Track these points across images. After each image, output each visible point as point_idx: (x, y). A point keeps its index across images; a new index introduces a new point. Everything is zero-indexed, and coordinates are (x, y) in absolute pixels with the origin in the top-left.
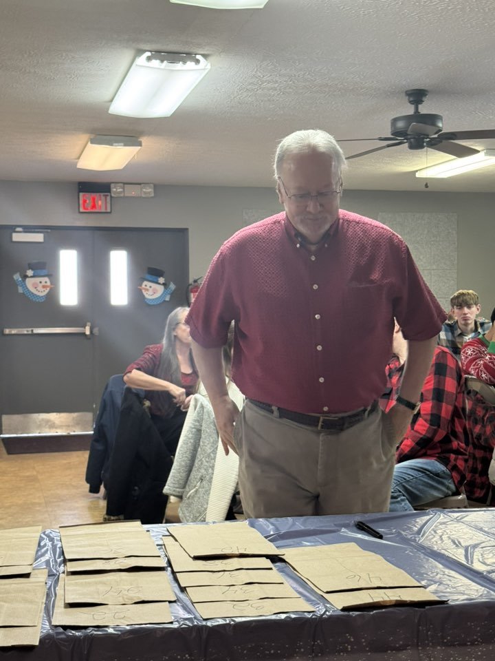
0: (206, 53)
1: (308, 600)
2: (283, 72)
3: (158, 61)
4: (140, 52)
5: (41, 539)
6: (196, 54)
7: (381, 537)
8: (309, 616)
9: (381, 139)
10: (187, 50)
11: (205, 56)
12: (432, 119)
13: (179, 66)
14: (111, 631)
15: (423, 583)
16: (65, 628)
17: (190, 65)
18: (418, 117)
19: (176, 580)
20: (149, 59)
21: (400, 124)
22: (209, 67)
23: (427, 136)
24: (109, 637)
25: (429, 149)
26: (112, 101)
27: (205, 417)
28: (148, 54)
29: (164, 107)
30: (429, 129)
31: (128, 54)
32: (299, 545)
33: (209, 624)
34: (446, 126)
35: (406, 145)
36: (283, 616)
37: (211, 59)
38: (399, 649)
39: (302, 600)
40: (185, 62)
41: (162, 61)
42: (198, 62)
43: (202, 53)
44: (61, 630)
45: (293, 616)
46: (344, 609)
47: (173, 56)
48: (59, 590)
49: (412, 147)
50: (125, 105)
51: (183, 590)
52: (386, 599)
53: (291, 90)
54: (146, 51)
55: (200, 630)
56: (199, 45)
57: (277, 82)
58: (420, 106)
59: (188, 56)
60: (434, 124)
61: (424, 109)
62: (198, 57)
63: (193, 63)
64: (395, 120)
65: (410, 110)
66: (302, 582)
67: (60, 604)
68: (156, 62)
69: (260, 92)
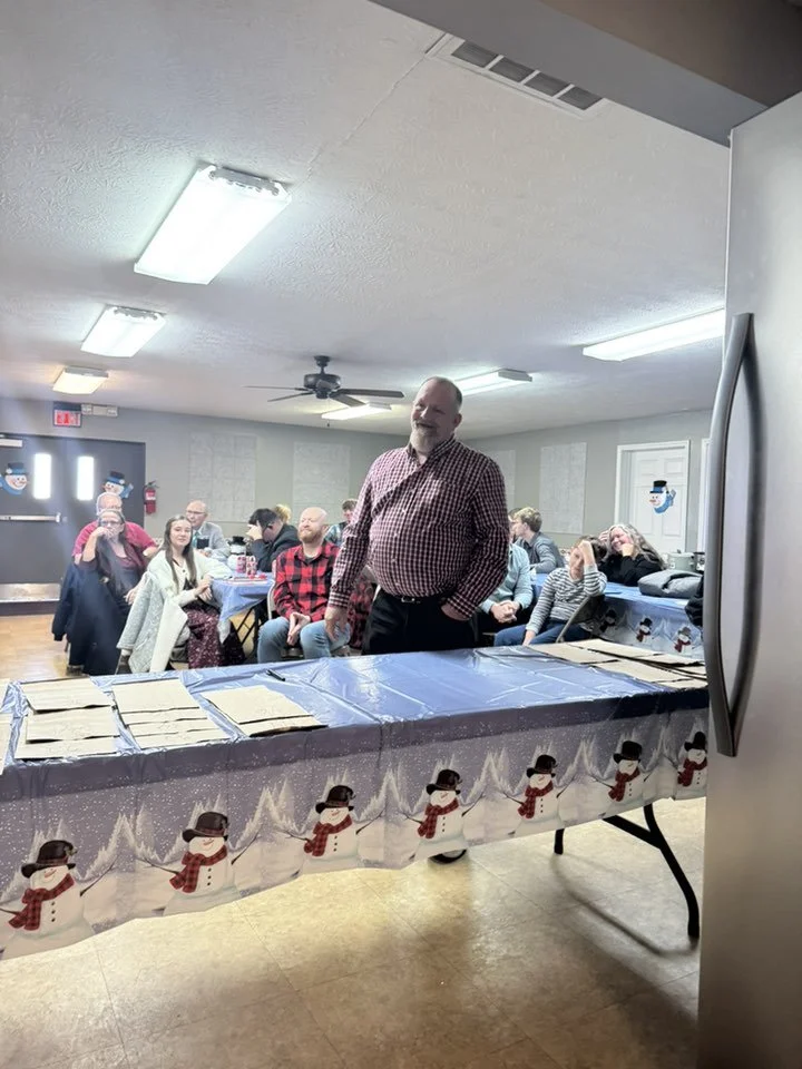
0: (162, 312)
1: (225, 730)
3: (123, 315)
4: (108, 306)
5: (9, 688)
6: (154, 312)
7: (284, 680)
8: (224, 742)
9: (297, 389)
10: (146, 308)
11: (161, 314)
12: (332, 378)
13: (141, 319)
14: (64, 761)
15: (311, 713)
16: (26, 760)
17: (150, 320)
18: (323, 376)
19: (121, 719)
20: (116, 312)
21: (311, 380)
22: (164, 323)
23: (330, 390)
24: (62, 766)
25: (332, 400)
26: (83, 341)
27: (154, 588)
28: (116, 308)
29: (127, 350)
30: (331, 385)
31: (97, 308)
32: (223, 688)
33: (146, 752)
34: (343, 384)
35: (314, 395)
36: (204, 744)
37: (166, 317)
38: (291, 762)
39: (221, 730)
40: (145, 318)
41: (127, 315)
42: (155, 318)
43: (159, 312)
44: (22, 762)
45: (213, 743)
46: (251, 736)
47: (137, 312)
48: (22, 730)
49: (319, 397)
50: (95, 346)
51: (126, 726)
52: (284, 726)
53: (229, 347)
54: (112, 306)
55: (138, 757)
56: (157, 306)
58: (325, 369)
59: (148, 313)
60: (334, 382)
61: (328, 370)
62: (156, 314)
63: (152, 319)
64: (307, 377)
65: (318, 370)
66: (222, 717)
67: (22, 740)
68: (121, 316)
69: (205, 345)
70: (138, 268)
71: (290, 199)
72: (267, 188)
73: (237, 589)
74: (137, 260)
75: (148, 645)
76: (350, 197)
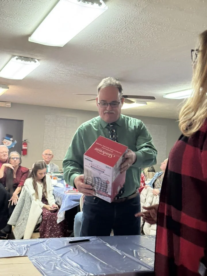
0: (39, 59)
2: (67, 68)
3: (20, 60)
4: (13, 56)
6: (35, 59)
10: (32, 57)
11: (38, 60)
13: (28, 62)
17: (33, 62)
20: (17, 59)
22: (40, 64)
28: (17, 57)
29: (20, 76)
31: (8, 57)
37: (41, 61)
40: (30, 61)
41: (22, 60)
42: (35, 62)
43: (38, 59)
47: (27, 59)
53: (69, 75)
54: (15, 56)
56: (37, 56)
57: (64, 71)
59: (32, 59)
62: (36, 60)
63: (34, 62)
68: (19, 61)
69: (58, 74)
70: (30, 39)
71: (107, 8)
72: (97, 3)
73: (70, 197)
74: (30, 35)
75: (23, 224)
76: (136, 5)
